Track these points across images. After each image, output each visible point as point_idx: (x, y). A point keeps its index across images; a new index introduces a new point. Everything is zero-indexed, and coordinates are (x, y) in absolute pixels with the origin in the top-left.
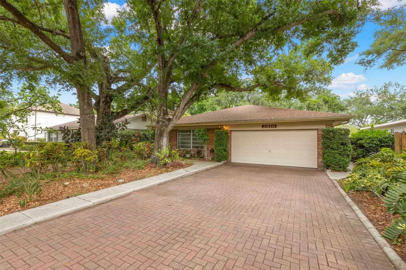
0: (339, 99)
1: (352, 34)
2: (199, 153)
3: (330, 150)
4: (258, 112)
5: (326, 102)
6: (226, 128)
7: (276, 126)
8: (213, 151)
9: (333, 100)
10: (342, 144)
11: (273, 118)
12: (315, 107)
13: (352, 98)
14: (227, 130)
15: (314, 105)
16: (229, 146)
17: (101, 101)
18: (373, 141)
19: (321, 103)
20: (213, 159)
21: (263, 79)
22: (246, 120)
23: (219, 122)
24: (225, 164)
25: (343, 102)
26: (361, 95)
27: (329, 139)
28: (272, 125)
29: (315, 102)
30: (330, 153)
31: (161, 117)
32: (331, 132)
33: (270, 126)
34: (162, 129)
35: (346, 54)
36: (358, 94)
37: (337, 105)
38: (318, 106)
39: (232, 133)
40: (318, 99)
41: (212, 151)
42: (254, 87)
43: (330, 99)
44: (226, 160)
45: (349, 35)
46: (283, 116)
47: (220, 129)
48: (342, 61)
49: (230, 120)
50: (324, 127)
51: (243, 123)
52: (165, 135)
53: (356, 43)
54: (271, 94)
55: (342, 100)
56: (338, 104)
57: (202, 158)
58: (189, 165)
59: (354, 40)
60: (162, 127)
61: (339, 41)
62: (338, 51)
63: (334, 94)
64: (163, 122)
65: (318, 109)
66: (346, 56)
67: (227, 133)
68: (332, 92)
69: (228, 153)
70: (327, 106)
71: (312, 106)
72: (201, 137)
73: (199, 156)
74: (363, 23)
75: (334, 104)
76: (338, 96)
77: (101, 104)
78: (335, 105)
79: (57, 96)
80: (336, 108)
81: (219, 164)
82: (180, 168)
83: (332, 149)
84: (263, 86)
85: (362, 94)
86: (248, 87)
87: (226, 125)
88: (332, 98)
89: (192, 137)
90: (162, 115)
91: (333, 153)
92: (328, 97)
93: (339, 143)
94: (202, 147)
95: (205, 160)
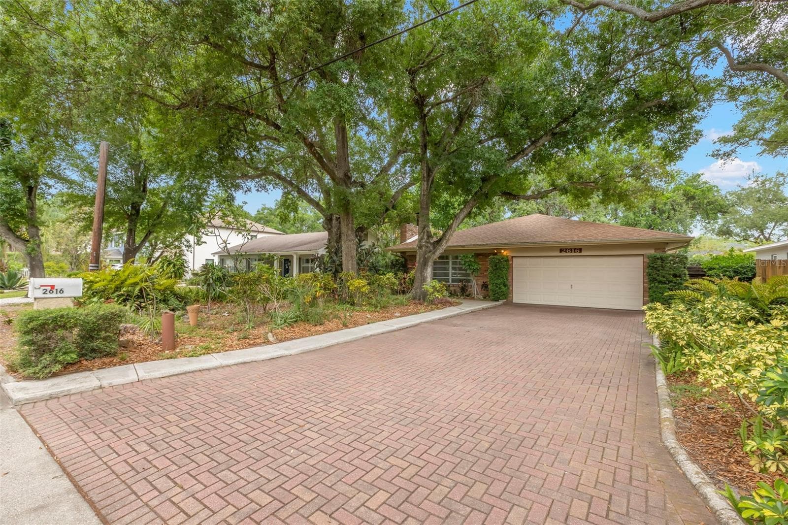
0: (718, 191)
1: (694, 119)
2: (463, 290)
3: (656, 284)
4: (554, 229)
5: (689, 197)
6: (505, 253)
7: (580, 250)
8: (487, 287)
9: (704, 194)
10: (675, 276)
11: (576, 238)
12: (667, 207)
13: (743, 189)
14: (507, 256)
15: (665, 204)
16: (510, 279)
17: (334, 218)
18: (726, 271)
19: (680, 199)
20: (485, 298)
21: (562, 180)
22: (536, 243)
23: (496, 245)
24: (504, 304)
25: (726, 197)
26: (763, 183)
27: (656, 268)
28: (575, 249)
29: (668, 199)
30: (657, 287)
31: (424, 241)
32: (658, 259)
33: (571, 250)
34: (426, 256)
35: (686, 147)
36: (757, 181)
37: (712, 203)
38: (672, 205)
39: (514, 259)
40: (674, 192)
41: (485, 286)
42: (547, 192)
43: (698, 192)
44: (506, 298)
45: (690, 121)
46: (592, 236)
47: (496, 254)
48: (680, 157)
49: (512, 241)
50: (652, 252)
51: (532, 246)
52: (430, 264)
53: (700, 131)
54: (576, 197)
55: (723, 193)
56: (716, 201)
57: (468, 296)
58: (458, 304)
59: (697, 127)
60: (425, 253)
61: (675, 129)
62: (675, 142)
63: (706, 183)
64: (427, 247)
65: (672, 212)
66: (687, 149)
67: (507, 261)
68: (703, 179)
69: (508, 288)
70: (690, 205)
71: (660, 206)
72: (469, 265)
73: (464, 292)
74: (710, 106)
75: (705, 201)
76: (714, 186)
77: (334, 222)
78: (709, 203)
79: (242, 204)
80: (711, 210)
81: (497, 303)
82: (449, 306)
83: (660, 282)
84: (562, 190)
85: (766, 180)
86: (539, 193)
87: (505, 249)
88: (702, 191)
89: (451, 266)
90: (426, 238)
91: (660, 288)
92: (696, 187)
93: (670, 274)
94: (469, 281)
95: (473, 299)
